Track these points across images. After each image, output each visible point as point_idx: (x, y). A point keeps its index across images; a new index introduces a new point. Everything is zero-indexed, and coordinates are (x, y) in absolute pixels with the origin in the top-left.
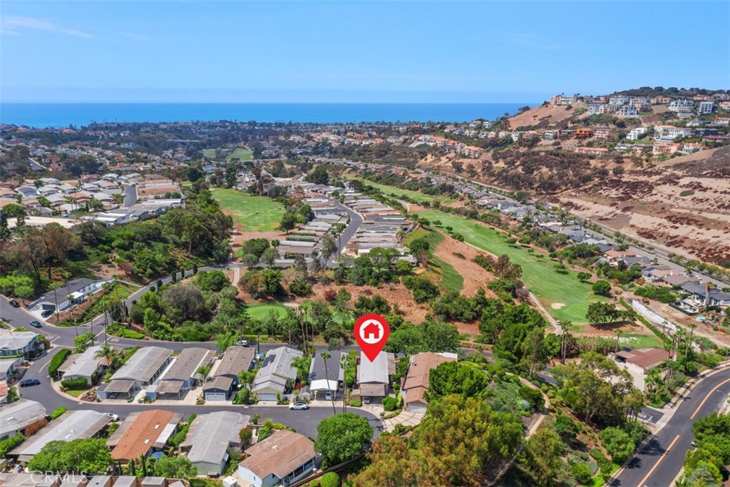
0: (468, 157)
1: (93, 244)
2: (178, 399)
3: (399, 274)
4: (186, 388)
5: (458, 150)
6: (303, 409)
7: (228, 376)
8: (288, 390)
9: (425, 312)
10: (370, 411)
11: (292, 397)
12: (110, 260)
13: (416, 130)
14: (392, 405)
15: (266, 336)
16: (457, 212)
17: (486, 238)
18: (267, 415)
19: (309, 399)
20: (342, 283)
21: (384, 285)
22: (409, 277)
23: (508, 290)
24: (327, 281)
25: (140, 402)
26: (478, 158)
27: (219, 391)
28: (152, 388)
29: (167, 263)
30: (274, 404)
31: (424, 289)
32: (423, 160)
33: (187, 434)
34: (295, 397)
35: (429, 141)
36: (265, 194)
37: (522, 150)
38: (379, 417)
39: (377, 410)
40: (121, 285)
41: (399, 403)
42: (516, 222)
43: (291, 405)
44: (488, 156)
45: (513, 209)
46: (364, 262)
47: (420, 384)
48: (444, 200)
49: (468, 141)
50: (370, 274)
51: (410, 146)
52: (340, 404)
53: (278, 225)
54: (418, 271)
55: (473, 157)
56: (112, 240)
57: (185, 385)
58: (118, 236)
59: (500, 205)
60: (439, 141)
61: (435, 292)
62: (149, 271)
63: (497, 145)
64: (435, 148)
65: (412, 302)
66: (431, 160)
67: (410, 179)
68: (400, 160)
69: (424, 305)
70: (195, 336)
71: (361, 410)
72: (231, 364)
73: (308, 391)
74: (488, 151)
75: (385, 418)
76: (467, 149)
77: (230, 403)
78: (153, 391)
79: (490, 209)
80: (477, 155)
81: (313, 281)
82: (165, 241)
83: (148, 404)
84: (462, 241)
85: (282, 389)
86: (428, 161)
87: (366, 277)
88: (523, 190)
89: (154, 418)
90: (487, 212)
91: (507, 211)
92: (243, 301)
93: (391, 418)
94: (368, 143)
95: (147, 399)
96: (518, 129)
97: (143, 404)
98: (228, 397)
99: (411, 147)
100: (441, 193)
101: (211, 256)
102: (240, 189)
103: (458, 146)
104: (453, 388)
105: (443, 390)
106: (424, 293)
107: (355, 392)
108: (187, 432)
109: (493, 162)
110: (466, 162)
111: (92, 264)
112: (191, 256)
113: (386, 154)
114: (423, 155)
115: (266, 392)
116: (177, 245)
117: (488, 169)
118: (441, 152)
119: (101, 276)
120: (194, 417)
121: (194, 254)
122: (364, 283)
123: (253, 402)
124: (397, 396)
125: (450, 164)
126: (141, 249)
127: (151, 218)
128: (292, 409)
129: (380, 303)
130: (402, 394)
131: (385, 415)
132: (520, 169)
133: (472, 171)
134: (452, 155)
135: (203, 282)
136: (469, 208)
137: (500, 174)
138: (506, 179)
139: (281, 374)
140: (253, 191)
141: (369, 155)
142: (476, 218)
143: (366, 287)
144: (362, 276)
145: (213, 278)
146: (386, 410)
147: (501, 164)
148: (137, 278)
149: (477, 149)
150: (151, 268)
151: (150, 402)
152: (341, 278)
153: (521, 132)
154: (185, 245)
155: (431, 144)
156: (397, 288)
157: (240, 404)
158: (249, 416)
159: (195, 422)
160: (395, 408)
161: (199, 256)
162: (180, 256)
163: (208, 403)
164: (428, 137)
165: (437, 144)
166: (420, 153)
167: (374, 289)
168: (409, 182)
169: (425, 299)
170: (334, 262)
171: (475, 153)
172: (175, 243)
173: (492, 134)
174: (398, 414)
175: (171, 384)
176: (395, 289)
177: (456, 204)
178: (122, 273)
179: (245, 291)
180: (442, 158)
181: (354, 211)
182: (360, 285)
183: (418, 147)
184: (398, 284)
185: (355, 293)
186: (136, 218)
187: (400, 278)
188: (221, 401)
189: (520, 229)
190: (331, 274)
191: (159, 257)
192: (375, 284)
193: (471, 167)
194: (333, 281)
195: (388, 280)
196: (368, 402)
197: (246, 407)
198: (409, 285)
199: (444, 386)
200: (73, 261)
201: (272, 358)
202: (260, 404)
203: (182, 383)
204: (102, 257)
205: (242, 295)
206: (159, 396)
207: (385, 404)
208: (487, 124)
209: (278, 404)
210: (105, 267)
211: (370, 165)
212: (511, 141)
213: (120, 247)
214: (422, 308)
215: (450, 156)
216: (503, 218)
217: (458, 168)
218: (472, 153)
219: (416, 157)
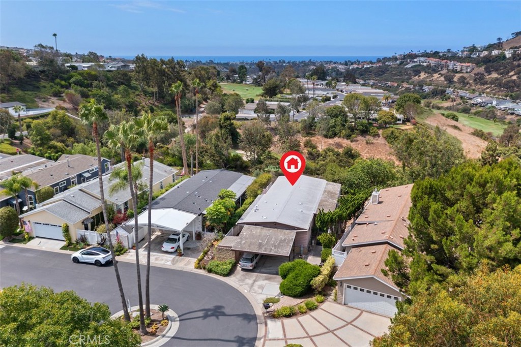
0: (460, 72)
1: (51, 79)
3: (380, 127)
5: (451, 67)
6: (97, 263)
10: (244, 290)
11: (94, 237)
12: (63, 95)
13: (412, 56)
14: (301, 280)
20: (308, 134)
21: (360, 138)
22: (392, 129)
26: (470, 72)
32: (417, 77)
35: (423, 62)
37: (516, 63)
38: (259, 311)
39: (262, 290)
41: (318, 280)
42: (513, 116)
44: (482, 69)
45: (510, 105)
46: (337, 112)
47: (384, 238)
48: (436, 101)
49: (461, 60)
50: (343, 125)
51: (405, 67)
52: (189, 264)
54: (404, 127)
55: (465, 72)
59: (494, 103)
60: (433, 61)
63: (490, 61)
64: (429, 67)
66: (424, 76)
67: (403, 89)
68: (395, 78)
71: (226, 284)
74: (481, 66)
75: (274, 316)
76: (458, 66)
79: (484, 106)
80: (469, 70)
81: (276, 131)
82: (133, 88)
84: (457, 120)
86: (421, 78)
87: (337, 129)
90: (481, 109)
91: (502, 107)
93: (289, 316)
94: (368, 66)
96: (511, 48)
99: (406, 68)
100: (433, 97)
103: (451, 65)
107: (230, 241)
109: (486, 74)
110: (458, 76)
112: (156, 103)
113: (384, 73)
114: (417, 73)
116: (146, 93)
117: (480, 79)
118: (434, 70)
119: (44, 105)
122: (335, 135)
123: (23, 240)
125: (442, 78)
128: (75, 261)
129: (351, 155)
131: (273, 307)
132: (515, 78)
133: (463, 81)
134: (444, 71)
136: (460, 107)
137: (492, 83)
138: (500, 85)
139: (95, 192)
140: (257, 82)
141: (368, 75)
142: (468, 113)
143: (337, 140)
144: (334, 127)
146: (283, 293)
147: (494, 75)
149: (469, 64)
152: (309, 130)
153: (515, 50)
154: (152, 95)
155: (425, 64)
156: (374, 141)
160: (309, 289)
162: (145, 102)
164: (422, 59)
165: (430, 64)
166: (414, 71)
167: (346, 143)
168: (403, 91)
171: (467, 68)
172: (143, 91)
173: (485, 54)
174: (312, 308)
176: (372, 143)
177: (447, 104)
180: (434, 75)
182: (330, 138)
183: (412, 67)
184: (377, 138)
187: (380, 132)
190: (297, 126)
192: (348, 137)
193: (463, 79)
194: (299, 132)
195: (365, 132)
196: (249, 266)
197: (3, 245)
198: (391, 139)
202: (33, 244)
204: (54, 90)
207: (284, 277)
208: (479, 48)
210: (53, 99)
212: (504, 57)
215: (442, 72)
216: (499, 113)
217: (450, 80)
218: (464, 68)
219: (410, 75)
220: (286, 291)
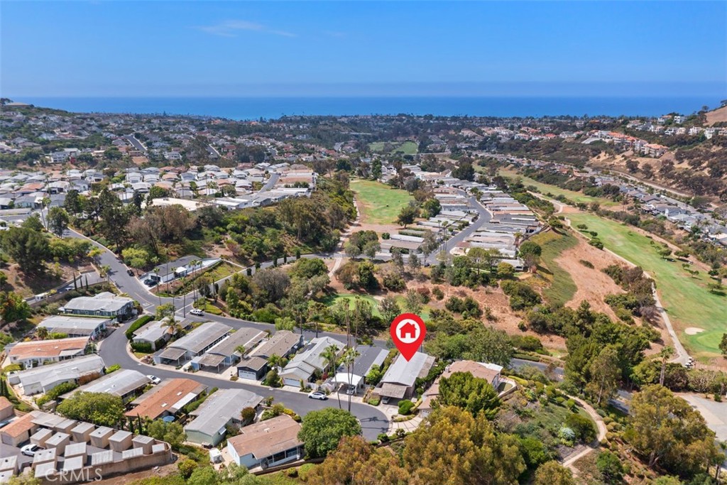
0: (648, 156)
1: (211, 226)
2: (217, 373)
3: (499, 278)
4: (228, 364)
5: (637, 148)
6: (321, 399)
7: (264, 357)
8: (314, 378)
9: (519, 321)
10: (384, 412)
11: (315, 386)
12: (223, 241)
13: (594, 127)
14: (406, 408)
15: (334, 325)
16: (616, 216)
17: (636, 246)
18: (284, 400)
19: (330, 390)
20: (437, 281)
21: (481, 287)
22: (508, 281)
23: (628, 306)
24: (423, 278)
25: (185, 370)
26: (659, 157)
27: (250, 370)
28: (197, 360)
29: (275, 248)
30: (298, 390)
31: (523, 295)
32: (595, 158)
33: (201, 405)
34: (318, 386)
35: (605, 137)
36: (403, 188)
37: (715, 149)
38: (390, 419)
39: (391, 411)
40: (225, 265)
41: (414, 408)
42: (682, 232)
43: (311, 394)
44: (670, 155)
45: (682, 217)
46: (461, 262)
48: (605, 203)
49: (651, 137)
50: (468, 275)
51: (583, 142)
52: (358, 400)
53: (397, 219)
54: (522, 276)
55: (653, 156)
56: (228, 223)
57: (227, 360)
58: (234, 220)
60: (617, 137)
61: (535, 300)
62: (255, 253)
63: (685, 143)
64: (611, 145)
65: (508, 308)
66: (604, 158)
67: (574, 179)
68: (569, 157)
69: (520, 313)
70: (265, 317)
71: (376, 409)
72: (271, 346)
73: (331, 383)
74: (671, 150)
75: (395, 421)
76: (647, 147)
77: (259, 383)
78: (196, 362)
79: (655, 215)
80: (658, 154)
81: (409, 276)
82: (278, 227)
83: (191, 373)
84: (601, 248)
85: (306, 376)
86: (601, 159)
87: (463, 277)
88: (706, 195)
89: (181, 385)
90: (651, 218)
91: (674, 218)
92: (335, 290)
93: (400, 421)
94: (537, 138)
95: (191, 369)
96: (714, 125)
97: (187, 372)
98: (259, 378)
99: (584, 144)
100: (604, 195)
101: (319, 244)
102: (383, 181)
103: (638, 143)
106: (520, 300)
107: (377, 390)
108: (202, 402)
109: (676, 163)
110: (642, 162)
111: (207, 244)
112: (299, 243)
113: (555, 150)
114: (596, 152)
115: (292, 377)
116: (289, 231)
117: (667, 170)
118: (617, 150)
119: (211, 255)
120: (215, 390)
121: (303, 241)
122: (460, 283)
123: (279, 386)
124: (418, 400)
125: (624, 163)
126: (252, 232)
127: (273, 204)
128: (310, 397)
129: (471, 306)
130: (422, 400)
131: (395, 418)
132: (706, 172)
133: (648, 172)
135: (300, 268)
136: (630, 213)
137: (680, 176)
139: (310, 363)
140: (394, 183)
141: (536, 151)
142: (636, 225)
143: (461, 288)
144: (459, 276)
145: (310, 265)
146: (399, 413)
147: (685, 165)
148: (242, 259)
149: (658, 147)
150: (257, 251)
151: (193, 372)
152: (438, 276)
153: (717, 128)
154: (295, 233)
155: (607, 141)
156: (493, 291)
157: (267, 385)
158: (263, 398)
159: (214, 395)
160: (409, 412)
161: (307, 243)
162: (289, 242)
163: (240, 380)
164: (604, 133)
165: (613, 140)
166: (593, 150)
167: (469, 291)
168: (573, 181)
169: (522, 307)
170: (434, 260)
171: (655, 152)
172: (287, 229)
173: (681, 131)
174: (410, 419)
175: (214, 358)
176: (491, 293)
177: (617, 208)
178: (230, 254)
179: (340, 280)
180: (617, 156)
181: (487, 209)
182: (456, 286)
183: (592, 143)
184: (496, 288)
185: (449, 292)
186: (257, 204)
187: (499, 282)
188: (252, 380)
189: (686, 240)
190: (428, 271)
191: (267, 241)
192: (471, 286)
193: (648, 167)
194: (429, 278)
195: (485, 283)
196: (386, 402)
197: (271, 389)
198: (508, 290)
200: (191, 240)
202: (285, 388)
203: (224, 358)
204: (215, 238)
205: (334, 283)
206: (202, 367)
207: (400, 407)
208: (678, 119)
209: (301, 391)
210: (216, 247)
211: (533, 163)
212: (704, 138)
213: (235, 230)
214: (517, 316)
215: (627, 154)
216: (668, 226)
217: (633, 168)
218: (652, 152)
219: (587, 155)
220: (400, 412)
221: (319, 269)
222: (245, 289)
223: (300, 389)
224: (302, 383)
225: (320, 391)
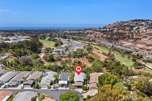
0: (98, 34)
1: (4, 47)
2: (16, 87)
4: (19, 84)
5: (95, 33)
6: (56, 90)
7: (32, 80)
8: (51, 84)
9: (91, 65)
10: (78, 91)
11: (52, 86)
12: (8, 51)
13: (86, 30)
14: (85, 88)
15: (48, 70)
16: (96, 45)
18: (43, 92)
19: (58, 87)
21: (80, 58)
22: (87, 56)
23: (112, 60)
24: (66, 57)
25: (3, 88)
27: (28, 84)
28: (7, 84)
29: (24, 53)
30: (47, 89)
31: (91, 59)
34: (54, 86)
36: (52, 41)
37: (110, 32)
38: (81, 93)
39: (80, 90)
40: (10, 57)
41: (88, 88)
42: (110, 47)
44: (102, 34)
45: (109, 44)
46: (75, 53)
47: (94, 82)
48: (93, 43)
49: (98, 31)
50: (77, 55)
51: (85, 33)
52: (68, 88)
53: (54, 45)
54: (89, 55)
56: (9, 46)
57: (18, 82)
58: (11, 45)
59: (106, 43)
60: (91, 31)
61: (94, 60)
62: (19, 54)
63: (104, 32)
64: (90, 33)
65: (88, 62)
67: (85, 39)
68: (83, 35)
69: (91, 63)
70: (27, 69)
71: (75, 91)
72: (34, 76)
73: (58, 84)
74: (102, 33)
75: (83, 93)
76: (97, 33)
77: (32, 88)
78: (7, 85)
81: (62, 57)
82: (24, 47)
83: (5, 89)
84: (99, 50)
85: (49, 84)
86: (89, 36)
88: (111, 40)
90: (103, 45)
91: (108, 44)
92: (43, 62)
93: (85, 93)
94: (75, 32)
95: (5, 87)
96: (108, 28)
97: (3, 89)
98: (32, 87)
100: (92, 41)
101: (36, 51)
102: (46, 40)
103: (95, 32)
104: (107, 82)
105: (103, 83)
106: (91, 60)
107: (73, 84)
108: (13, 99)
109: (103, 35)
110: (97, 35)
111: (3, 52)
113: (80, 34)
114: (88, 34)
115: (44, 85)
116: (27, 49)
117: (102, 37)
118: (92, 34)
119: (5, 55)
120: (17, 93)
121: (32, 51)
122: (75, 58)
123: (40, 88)
124: (86, 86)
125: (94, 36)
126: (17, 49)
127: (22, 42)
128: (52, 90)
129: (79, 62)
130: (88, 85)
132: (110, 36)
134: (94, 34)
135: (33, 57)
136: (99, 44)
137: (105, 38)
138: (107, 38)
139: (49, 79)
140: (49, 40)
141: (76, 35)
142: (100, 46)
144: (75, 56)
145: (36, 56)
147: (105, 35)
148: (15, 56)
149: (100, 32)
150: (19, 53)
151: (6, 88)
152: (69, 56)
154: (29, 49)
155: (89, 32)
156: (84, 59)
157: (35, 89)
159: (17, 95)
160: (87, 89)
161: (33, 51)
162: (28, 51)
163: (25, 88)
164: (89, 31)
166: (87, 34)
167: (78, 59)
169: (91, 61)
170: (67, 53)
172: (27, 48)
173: (103, 30)
174: (87, 92)
175: (14, 82)
177: (96, 44)
178: (11, 54)
179: (44, 59)
181: (73, 43)
185: (73, 60)
186: (17, 42)
187: (85, 56)
188: (29, 88)
189: (111, 48)
190: (67, 56)
191: (22, 51)
193: (98, 36)
196: (77, 88)
197: (37, 90)
198: (87, 58)
199: (104, 82)
201: (47, 74)
202: (42, 89)
203: (17, 82)
204: (6, 50)
205: (43, 60)
206: (9, 86)
207: (83, 88)
208: (101, 28)
209: (48, 89)
210: (6, 53)
211: (76, 37)
212: (107, 31)
213: (11, 48)
214: (90, 64)
215: (93, 34)
216: (107, 46)
217: (96, 37)
218: (99, 33)
219: (86, 35)
220: (83, 90)
221: (38, 57)
222: (18, 63)
223: (47, 88)
224: (48, 86)
225: (54, 88)
